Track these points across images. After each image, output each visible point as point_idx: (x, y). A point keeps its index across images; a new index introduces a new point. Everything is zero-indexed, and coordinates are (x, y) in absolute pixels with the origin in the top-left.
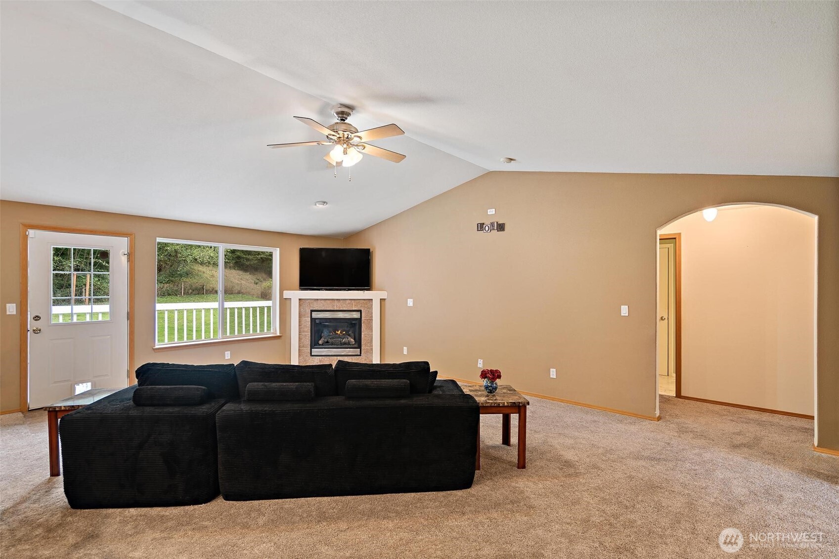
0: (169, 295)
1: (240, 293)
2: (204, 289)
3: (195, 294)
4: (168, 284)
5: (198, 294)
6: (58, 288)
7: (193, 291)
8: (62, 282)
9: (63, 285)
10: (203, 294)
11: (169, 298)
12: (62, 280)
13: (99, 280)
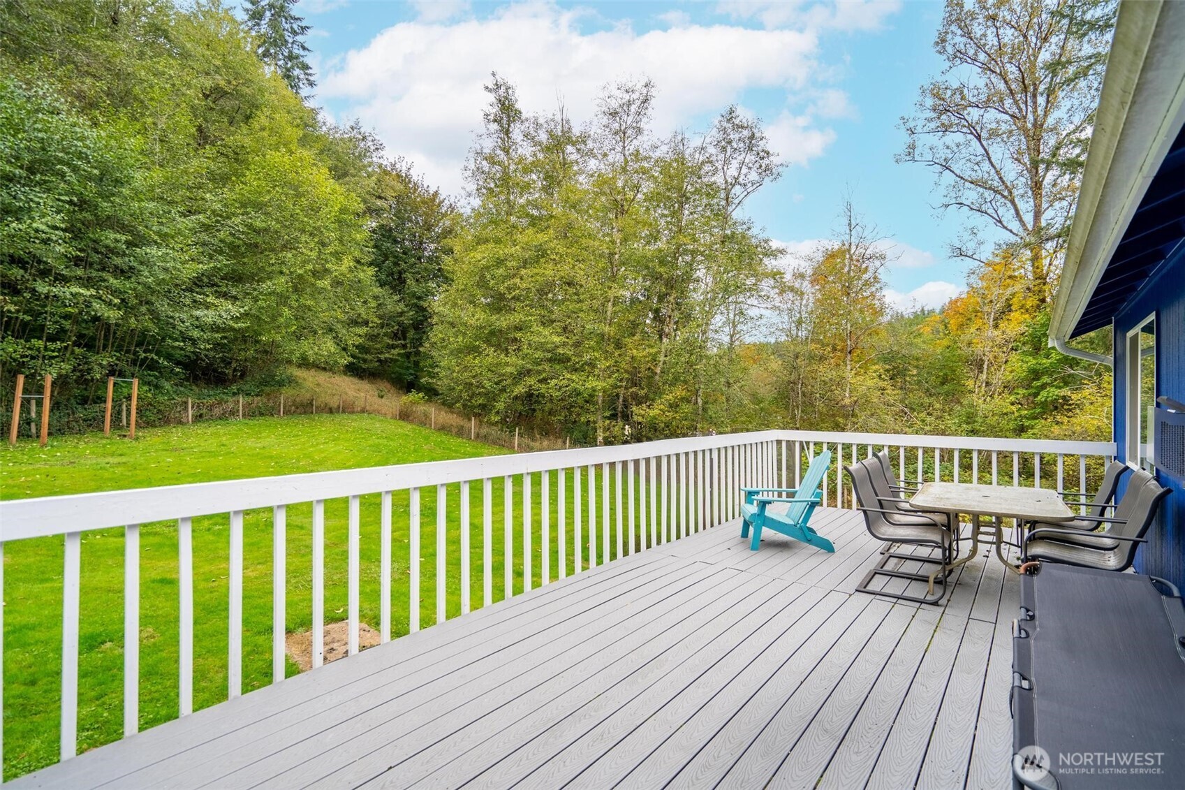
0: (262, 414)
1: (364, 412)
2: (312, 405)
3: (301, 414)
4: (259, 398)
5: (305, 413)
6: (79, 404)
7: (297, 408)
8: (86, 393)
9: (88, 397)
10: (312, 413)
11: (261, 420)
12: (86, 389)
13: (150, 390)
